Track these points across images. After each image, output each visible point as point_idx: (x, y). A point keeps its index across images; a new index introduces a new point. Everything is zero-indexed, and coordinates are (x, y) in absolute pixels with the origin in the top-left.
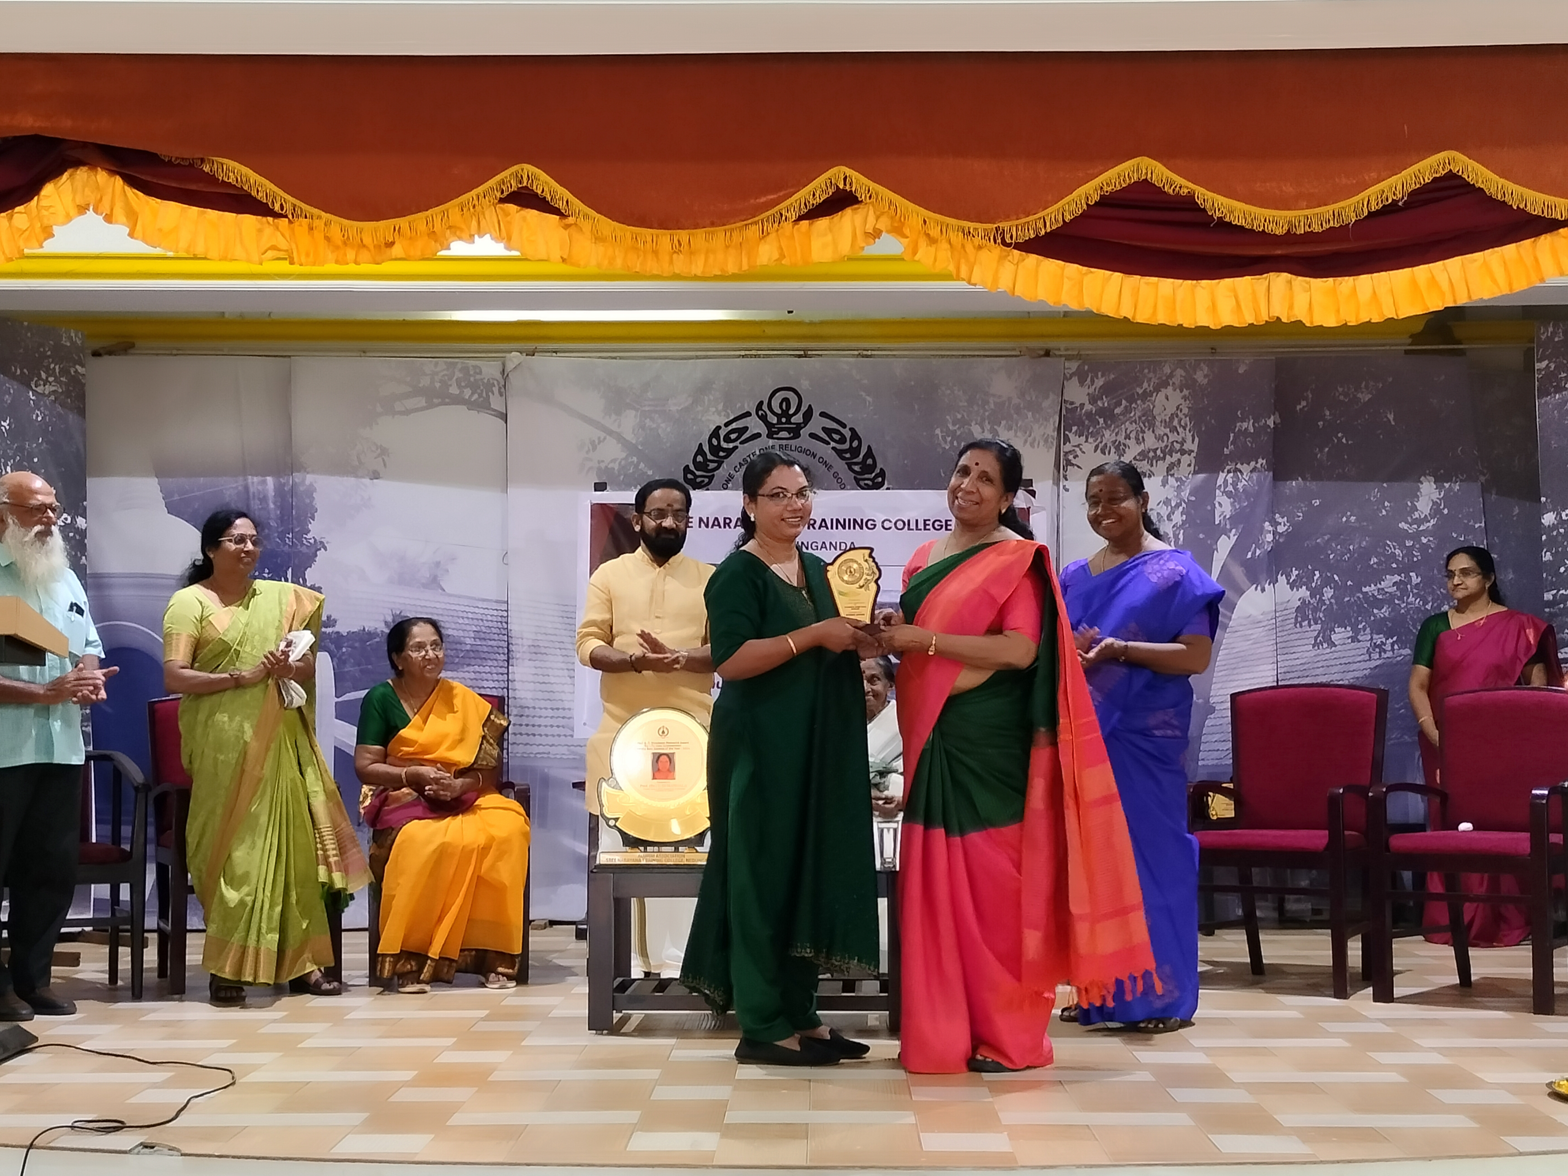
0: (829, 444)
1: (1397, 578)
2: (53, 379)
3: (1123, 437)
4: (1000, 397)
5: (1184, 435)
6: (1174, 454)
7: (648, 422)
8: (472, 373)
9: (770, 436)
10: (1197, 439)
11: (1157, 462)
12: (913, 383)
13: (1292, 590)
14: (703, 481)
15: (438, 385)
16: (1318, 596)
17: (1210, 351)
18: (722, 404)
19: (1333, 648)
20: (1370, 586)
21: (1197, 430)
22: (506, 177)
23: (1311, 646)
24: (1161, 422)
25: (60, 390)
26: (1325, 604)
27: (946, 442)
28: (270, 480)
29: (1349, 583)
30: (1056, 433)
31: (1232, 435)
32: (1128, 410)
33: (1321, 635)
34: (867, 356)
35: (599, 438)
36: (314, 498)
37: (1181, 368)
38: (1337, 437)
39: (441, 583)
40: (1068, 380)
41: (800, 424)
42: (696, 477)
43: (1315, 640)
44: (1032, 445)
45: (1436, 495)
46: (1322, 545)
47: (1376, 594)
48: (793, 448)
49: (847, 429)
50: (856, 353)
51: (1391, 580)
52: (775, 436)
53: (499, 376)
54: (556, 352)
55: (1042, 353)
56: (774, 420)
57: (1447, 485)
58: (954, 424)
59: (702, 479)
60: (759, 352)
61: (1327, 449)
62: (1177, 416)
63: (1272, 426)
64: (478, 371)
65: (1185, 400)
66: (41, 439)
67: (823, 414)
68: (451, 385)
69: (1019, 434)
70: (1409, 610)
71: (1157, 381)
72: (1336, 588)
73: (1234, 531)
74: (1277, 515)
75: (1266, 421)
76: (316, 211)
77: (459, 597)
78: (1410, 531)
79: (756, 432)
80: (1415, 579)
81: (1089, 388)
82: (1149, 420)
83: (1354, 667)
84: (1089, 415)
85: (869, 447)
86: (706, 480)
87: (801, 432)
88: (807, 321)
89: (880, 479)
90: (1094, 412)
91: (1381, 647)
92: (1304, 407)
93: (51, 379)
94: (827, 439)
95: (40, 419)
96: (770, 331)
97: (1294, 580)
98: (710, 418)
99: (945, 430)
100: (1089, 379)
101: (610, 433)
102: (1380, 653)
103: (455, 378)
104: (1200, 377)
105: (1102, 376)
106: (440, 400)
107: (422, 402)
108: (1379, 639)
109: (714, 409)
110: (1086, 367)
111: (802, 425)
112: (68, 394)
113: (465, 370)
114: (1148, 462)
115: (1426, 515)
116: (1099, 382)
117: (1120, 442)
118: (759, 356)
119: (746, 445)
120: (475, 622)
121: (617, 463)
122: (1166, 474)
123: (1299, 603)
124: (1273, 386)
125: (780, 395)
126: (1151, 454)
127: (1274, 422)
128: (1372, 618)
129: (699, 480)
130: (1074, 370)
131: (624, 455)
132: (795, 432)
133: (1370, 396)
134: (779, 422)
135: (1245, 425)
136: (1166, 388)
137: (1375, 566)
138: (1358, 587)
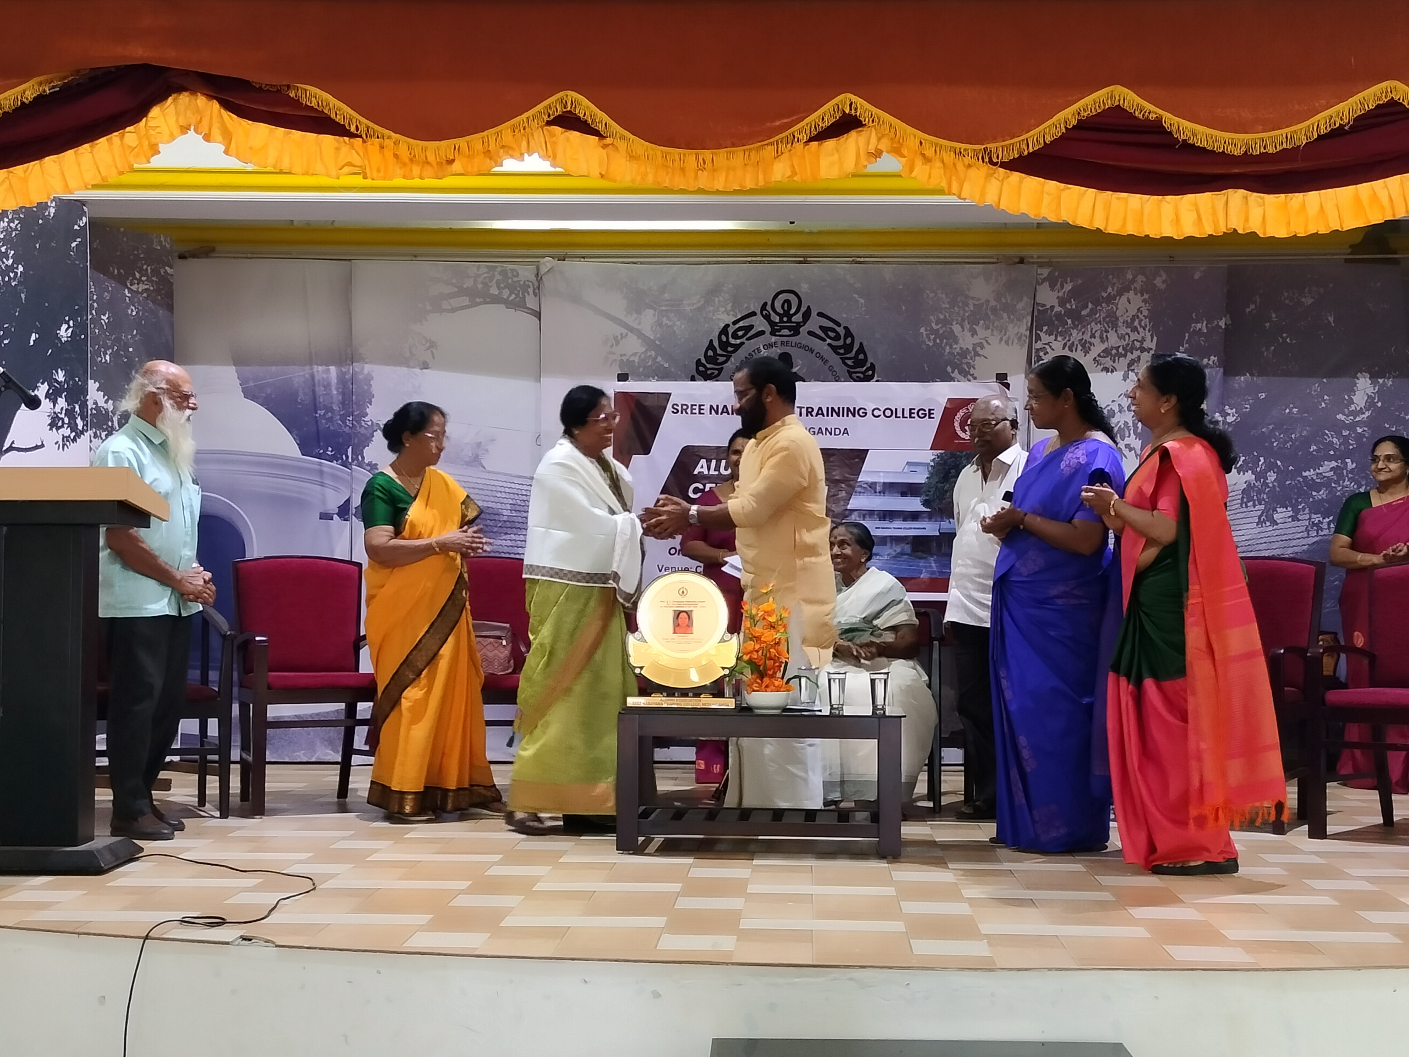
0: (825, 340)
1: (1334, 464)
2: (145, 278)
3: (1089, 336)
4: (979, 300)
5: (1143, 335)
6: (1134, 351)
7: (665, 320)
8: (510, 275)
9: (773, 333)
10: (1155, 338)
11: (1119, 359)
12: (901, 287)
13: (1239, 474)
14: (713, 373)
15: (480, 286)
16: (1262, 480)
17: (1168, 259)
18: (731, 304)
19: (1275, 527)
20: (1310, 471)
21: (1155, 330)
22: (553, 103)
23: (1255, 524)
24: (1123, 323)
25: (152, 288)
26: (1269, 487)
27: (929, 340)
28: (333, 369)
29: (1291, 468)
30: (1028, 332)
31: (1187, 335)
32: (1093, 312)
33: (1265, 514)
34: (860, 263)
35: (622, 334)
36: (371, 385)
37: (1142, 275)
38: (1282, 337)
39: (482, 461)
40: (1040, 284)
41: (799, 323)
42: (707, 369)
43: (1259, 518)
44: (1007, 343)
45: (1370, 390)
46: (1267, 433)
47: (1315, 478)
48: (793, 345)
49: (842, 327)
50: (851, 259)
51: (1329, 465)
52: (777, 333)
53: (533, 278)
54: (583, 257)
55: (1017, 260)
56: (777, 319)
57: (1381, 381)
58: (936, 324)
59: (713, 371)
60: (764, 259)
61: (1273, 348)
62: (1138, 317)
63: (1223, 327)
64: (515, 273)
65: (1145, 304)
66: (135, 332)
67: (820, 314)
68: (491, 287)
69: (995, 333)
70: (1344, 492)
71: (1120, 286)
72: (1279, 472)
74: (1227, 407)
75: (1218, 322)
76: (387, 132)
77: (498, 473)
78: (1347, 422)
79: (760, 330)
80: (1351, 465)
81: (1058, 292)
82: (1112, 321)
83: (1294, 543)
84: (1058, 315)
85: (861, 344)
86: (716, 372)
87: (801, 330)
88: (807, 230)
89: (870, 373)
90: (1063, 313)
91: (1318, 526)
92: (1252, 310)
93: (144, 279)
94: (823, 336)
95: (134, 313)
96: (774, 239)
97: (1241, 465)
98: (718, 316)
99: (928, 328)
100: (1059, 284)
101: (632, 329)
102: (1317, 531)
103: (494, 281)
104: (1159, 282)
105: (1071, 282)
106: (482, 300)
107: (465, 301)
108: (1317, 518)
109: (723, 309)
110: (1057, 274)
111: (802, 324)
112: (158, 291)
113: (503, 272)
114: (1111, 359)
115: (1361, 408)
116: (1068, 287)
117: (1086, 340)
118: (763, 262)
119: (752, 341)
120: (512, 496)
121: (638, 355)
122: (1127, 370)
123: (1245, 486)
124: (1225, 291)
125: (782, 297)
126: (1114, 352)
127: (1225, 324)
128: (1311, 500)
129: (709, 372)
130: (1045, 275)
131: (644, 349)
132: (796, 330)
133: (1312, 300)
134: (781, 321)
135: (1199, 326)
136: (1129, 292)
137: (1314, 453)
138: (1298, 472)
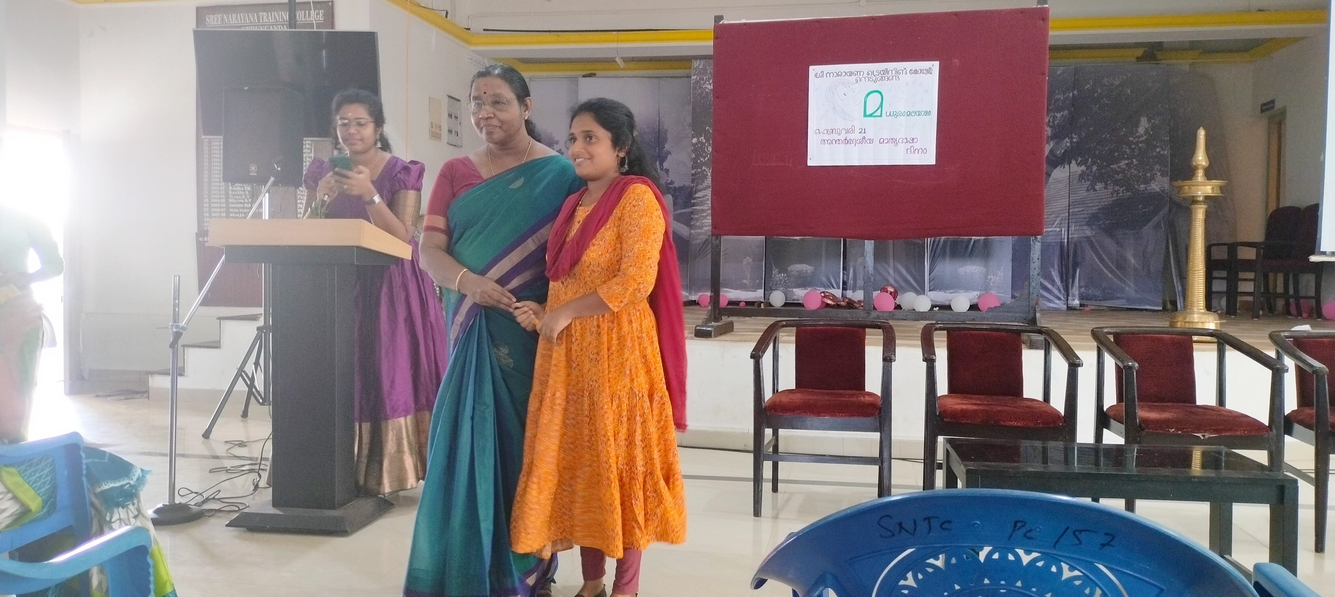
1: (1127, 162)
13: (1078, 166)
16: (1090, 170)
20: (1114, 165)
23: (1085, 191)
26: (1093, 173)
29: (1105, 164)
31: (1053, 101)
33: (1090, 186)
43: (1088, 188)
45: (1147, 126)
46: (1093, 147)
47: (1117, 168)
57: (1153, 121)
63: (1071, 96)
72: (1098, 166)
73: (1052, 142)
74: (1073, 134)
75: (1069, 94)
80: (1135, 162)
83: (1105, 200)
91: (1117, 192)
92: (1088, 88)
97: (1079, 163)
102: (1117, 194)
108: (1117, 188)
115: (1142, 134)
123: (1080, 172)
128: (1114, 179)
133: (1119, 82)
135: (1059, 96)
137: (1117, 156)
138: (1108, 165)
